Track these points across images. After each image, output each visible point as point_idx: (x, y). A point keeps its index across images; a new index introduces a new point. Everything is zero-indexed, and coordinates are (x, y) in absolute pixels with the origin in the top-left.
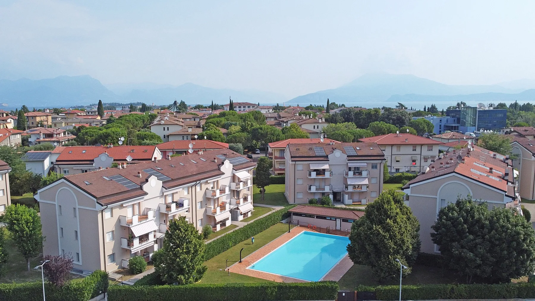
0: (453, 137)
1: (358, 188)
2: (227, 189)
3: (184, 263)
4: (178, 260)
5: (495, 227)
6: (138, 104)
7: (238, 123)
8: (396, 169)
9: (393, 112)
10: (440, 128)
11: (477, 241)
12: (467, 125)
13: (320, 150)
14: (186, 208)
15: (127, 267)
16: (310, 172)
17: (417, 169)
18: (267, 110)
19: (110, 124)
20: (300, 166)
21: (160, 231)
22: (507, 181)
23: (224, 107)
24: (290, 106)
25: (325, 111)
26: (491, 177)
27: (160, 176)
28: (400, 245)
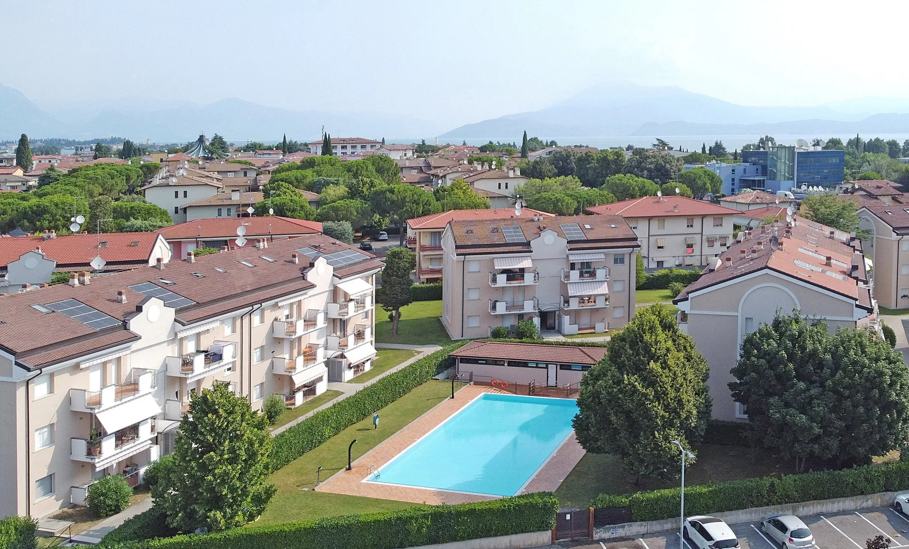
0: (757, 200)
1: (588, 302)
2: (321, 319)
3: (223, 482)
4: (210, 478)
5: (843, 365)
6: (114, 141)
7: (341, 180)
8: (658, 262)
9: (649, 157)
10: (733, 184)
11: (812, 392)
12: (778, 177)
13: (515, 232)
14: (228, 364)
15: (83, 503)
16: (494, 275)
17: (696, 262)
18: (401, 153)
19: (48, 187)
20: (475, 264)
21: (165, 417)
22: (857, 279)
23: (310, 146)
24: (448, 144)
25: (520, 155)
26: (828, 273)
27: (171, 297)
28: (675, 410)
